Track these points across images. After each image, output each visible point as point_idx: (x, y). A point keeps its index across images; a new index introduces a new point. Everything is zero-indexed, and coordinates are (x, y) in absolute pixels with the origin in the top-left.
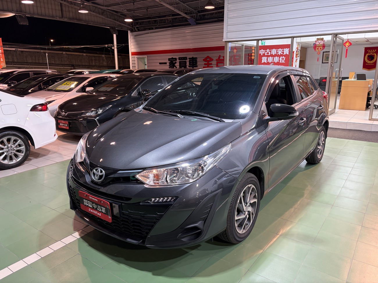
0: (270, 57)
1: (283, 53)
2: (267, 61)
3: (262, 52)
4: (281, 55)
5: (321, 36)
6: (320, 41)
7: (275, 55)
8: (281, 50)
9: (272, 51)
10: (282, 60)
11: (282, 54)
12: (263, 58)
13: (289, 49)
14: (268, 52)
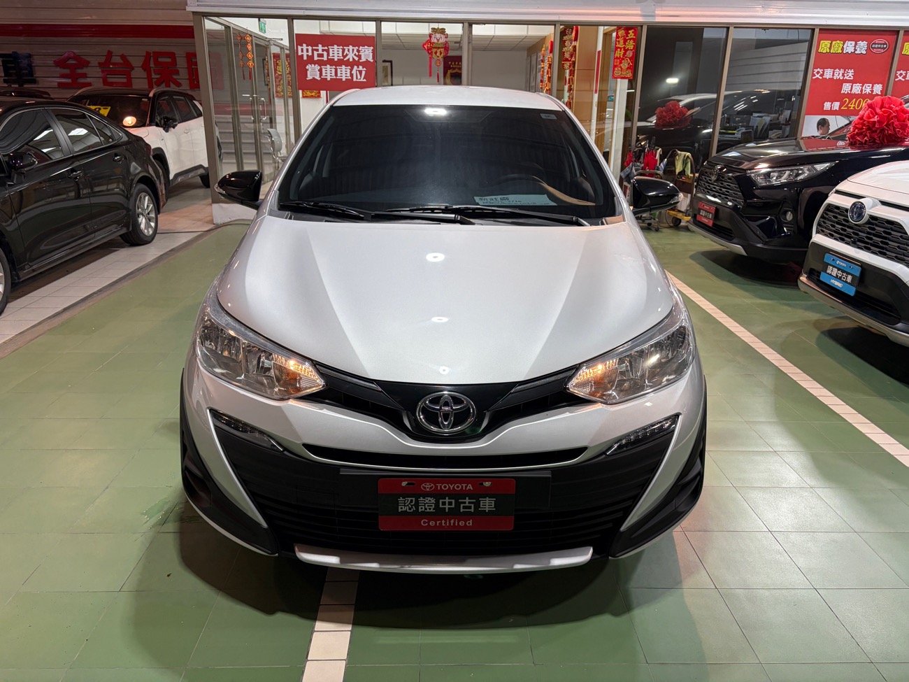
0: (328, 66)
1: (360, 57)
2: (321, 74)
3: (305, 50)
4: (357, 63)
5: (440, 24)
6: (438, 36)
7: (340, 63)
8: (353, 50)
9: (331, 50)
10: (359, 74)
11: (356, 59)
12: (308, 67)
13: (372, 48)
14: (320, 52)
